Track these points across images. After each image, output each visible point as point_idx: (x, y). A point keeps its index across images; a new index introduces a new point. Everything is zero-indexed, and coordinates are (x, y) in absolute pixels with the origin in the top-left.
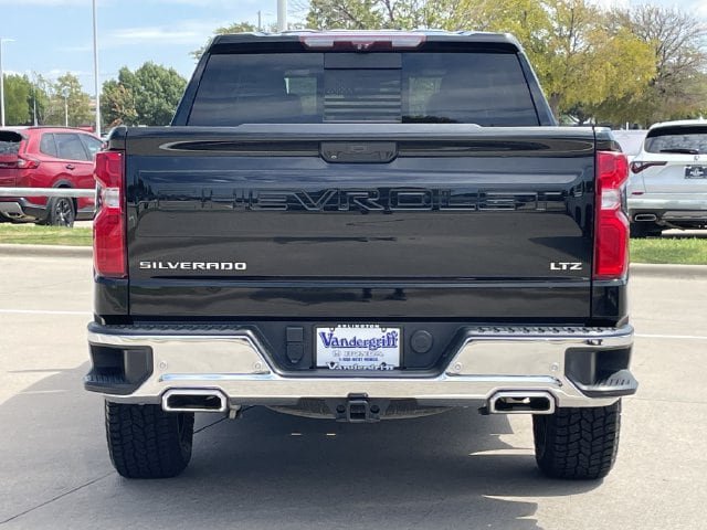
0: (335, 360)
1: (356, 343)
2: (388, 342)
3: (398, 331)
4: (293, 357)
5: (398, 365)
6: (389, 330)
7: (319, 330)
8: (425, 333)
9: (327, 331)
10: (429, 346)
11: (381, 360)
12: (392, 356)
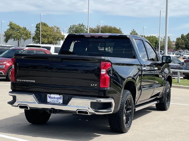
0: (51, 101)
1: (54, 98)
2: (60, 98)
3: (62, 96)
4: (42, 100)
5: (62, 103)
6: (61, 96)
7: (48, 95)
8: (67, 97)
9: (49, 95)
10: (68, 99)
11: (59, 102)
12: (61, 101)
